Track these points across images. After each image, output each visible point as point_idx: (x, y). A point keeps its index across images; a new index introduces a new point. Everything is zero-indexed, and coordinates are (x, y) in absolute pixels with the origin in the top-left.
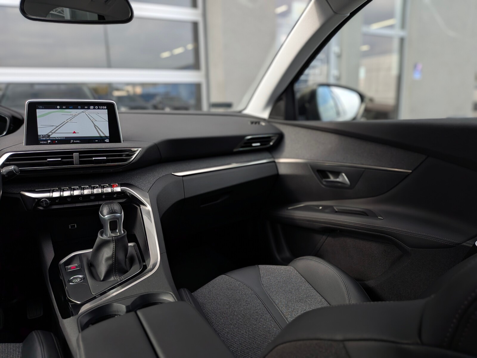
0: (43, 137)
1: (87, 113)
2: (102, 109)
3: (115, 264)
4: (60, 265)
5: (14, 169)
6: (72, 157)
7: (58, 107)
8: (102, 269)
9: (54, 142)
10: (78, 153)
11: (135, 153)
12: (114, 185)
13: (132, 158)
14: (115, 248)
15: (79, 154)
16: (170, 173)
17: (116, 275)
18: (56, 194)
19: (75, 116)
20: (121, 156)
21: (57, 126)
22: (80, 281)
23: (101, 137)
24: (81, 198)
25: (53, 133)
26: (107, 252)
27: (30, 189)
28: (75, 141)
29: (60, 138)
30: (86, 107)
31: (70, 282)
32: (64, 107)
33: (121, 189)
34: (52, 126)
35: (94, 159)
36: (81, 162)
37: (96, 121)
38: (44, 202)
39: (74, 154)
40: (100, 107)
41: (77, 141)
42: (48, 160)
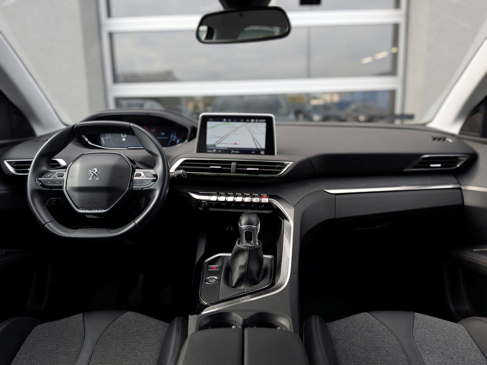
0: (210, 146)
1: (247, 126)
2: (262, 122)
3: (247, 273)
4: (205, 263)
5: (183, 173)
6: (230, 166)
7: (225, 120)
8: (236, 276)
9: (218, 151)
10: (235, 163)
11: (286, 167)
12: (264, 196)
13: (282, 171)
14: (249, 258)
15: (237, 164)
16: (323, 190)
17: (246, 285)
18: (213, 198)
19: (238, 128)
20: (274, 168)
21: (222, 136)
22: (215, 282)
23: (257, 149)
24: (233, 205)
25: (218, 144)
26: (242, 261)
27: (193, 191)
28: (235, 152)
29: (223, 148)
30: (248, 120)
31: (206, 281)
32: (229, 120)
33: (269, 200)
34: (218, 137)
35: (248, 169)
36: (237, 171)
37: (255, 133)
38: (203, 203)
39: (232, 163)
40: (259, 120)
41: (237, 152)
42: (211, 167)
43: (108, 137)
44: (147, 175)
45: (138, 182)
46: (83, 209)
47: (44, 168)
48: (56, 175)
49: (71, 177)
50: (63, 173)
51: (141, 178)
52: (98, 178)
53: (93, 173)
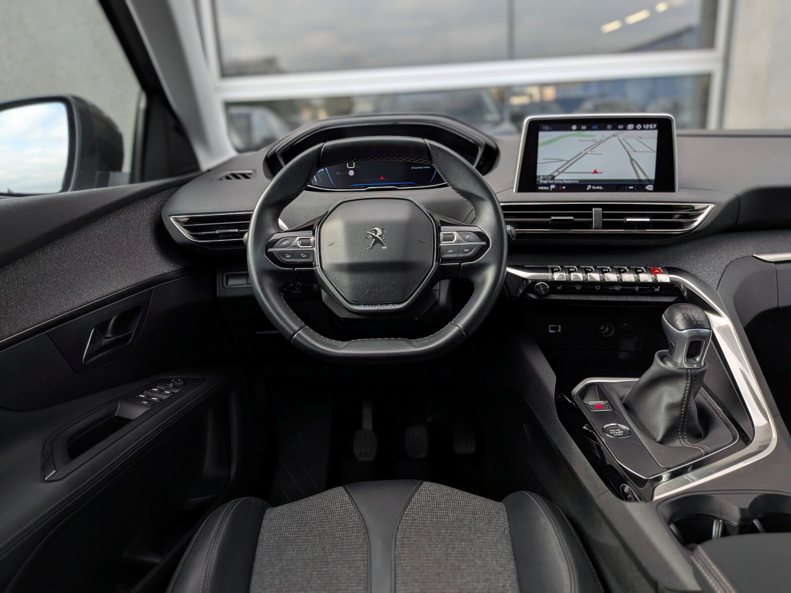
0: (544, 179)
1: (620, 138)
2: (649, 129)
3: (684, 417)
4: (574, 395)
5: (512, 231)
6: (590, 216)
7: (574, 127)
8: (661, 422)
9: (560, 188)
10: (601, 209)
11: (701, 214)
13: (695, 221)
14: (690, 389)
15: (603, 211)
16: (751, 254)
17: (683, 438)
18: (559, 277)
19: (601, 142)
20: (670, 216)
21: (569, 159)
22: (624, 435)
23: (640, 181)
24: (598, 288)
25: (560, 173)
26: (671, 394)
27: (515, 264)
28: (594, 188)
29: (570, 182)
30: (621, 127)
31: (606, 431)
32: (584, 127)
33: (670, 278)
34: (562, 160)
35: (628, 220)
36: (606, 225)
37: (635, 151)
38: (541, 286)
39: (594, 209)
40: (644, 126)
41: (598, 188)
42: (552, 218)
43: (322, 170)
44: (467, 237)
45: (450, 251)
46: (358, 305)
47: (272, 231)
48: (297, 242)
49: (330, 245)
50: (309, 239)
51: (454, 243)
52: (384, 246)
53: (374, 237)
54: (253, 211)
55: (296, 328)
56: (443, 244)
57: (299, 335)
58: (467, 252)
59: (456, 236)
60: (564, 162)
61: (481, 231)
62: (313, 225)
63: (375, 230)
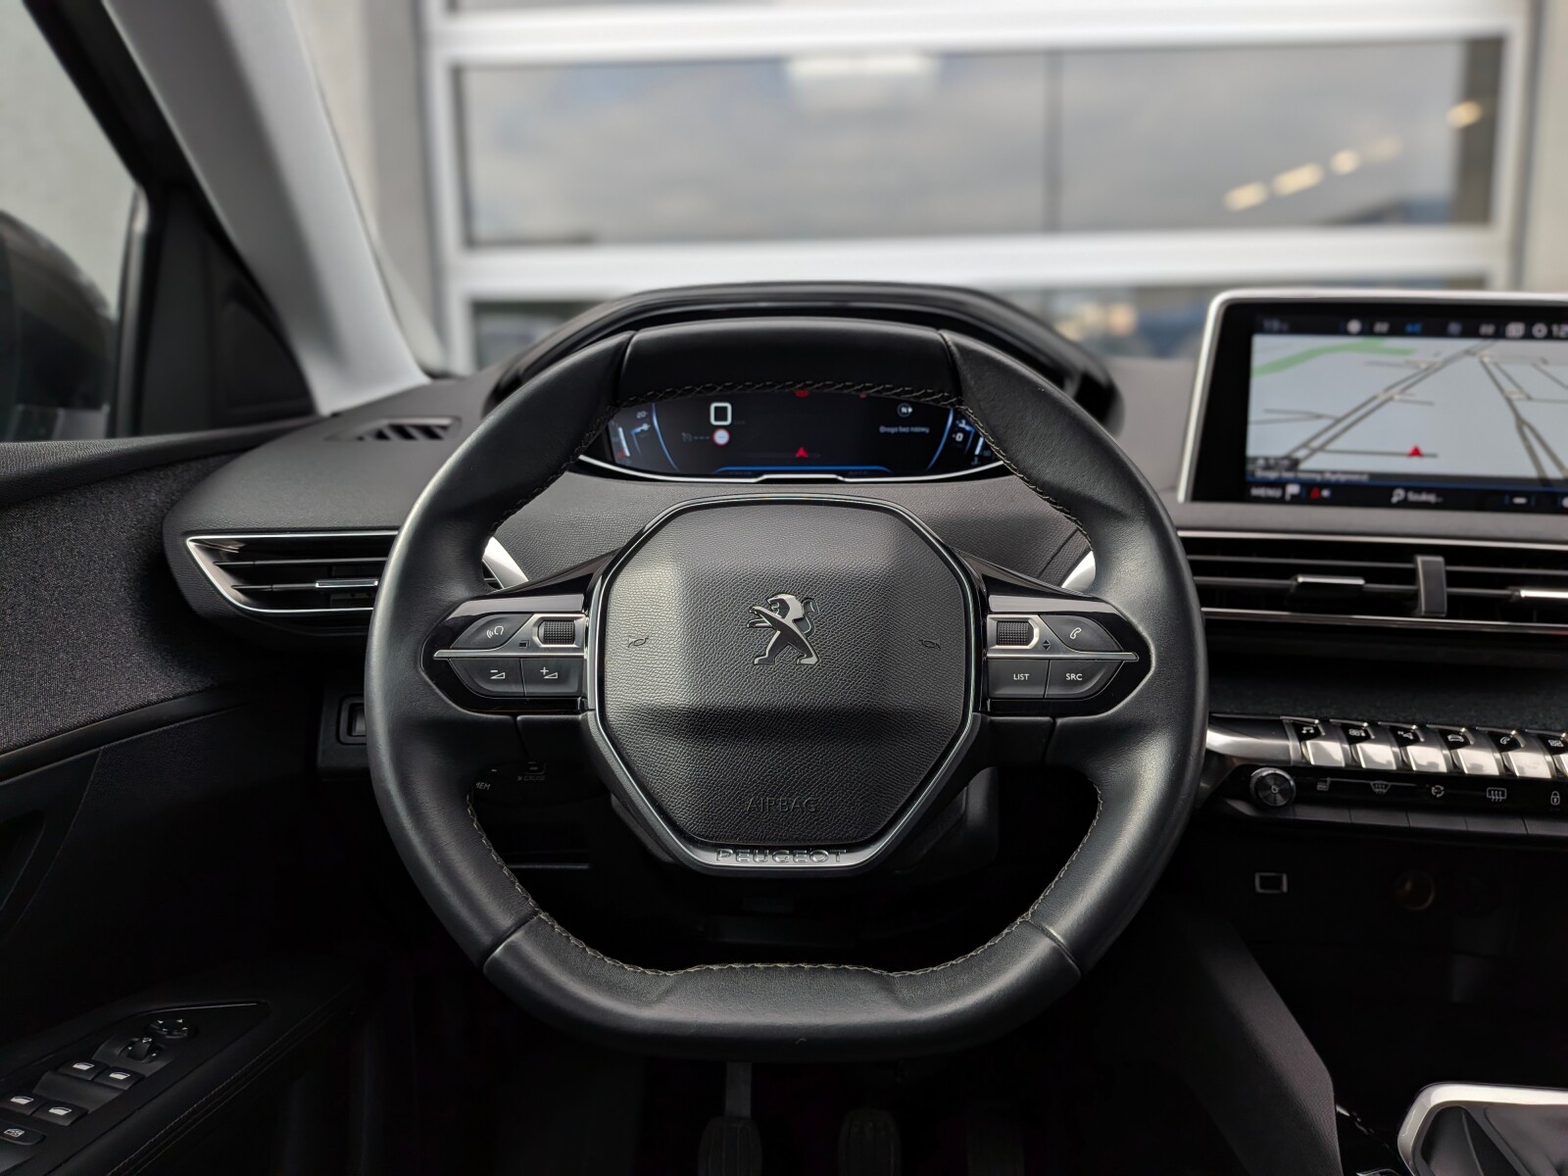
0: (1268, 467)
1: (1487, 360)
6: (1410, 576)
7: (1354, 326)
9: (1314, 494)
10: (1440, 559)
15: (1448, 563)
18: (1326, 752)
19: (1430, 370)
21: (1340, 413)
23: (1545, 481)
24: (1439, 791)
25: (1314, 452)
28: (1413, 497)
29: (1343, 478)
30: (1487, 329)
32: (1381, 327)
34: (1319, 417)
35: (1525, 593)
36: (1460, 606)
37: (1529, 398)
38: (1270, 782)
39: (1420, 559)
40: (1555, 328)
41: (1424, 497)
42: (1301, 579)
43: (645, 427)
44: (1073, 634)
45: (1021, 677)
46: (717, 847)
47: (457, 590)
48: (531, 629)
49: (634, 644)
50: (571, 620)
51: (1034, 650)
52: (810, 655)
53: (777, 625)
54: (398, 528)
55: (505, 921)
56: (995, 652)
57: (512, 950)
58: (1074, 683)
59: (1038, 629)
60: (1325, 423)
61: (1115, 612)
62: (590, 576)
63: (782, 601)
